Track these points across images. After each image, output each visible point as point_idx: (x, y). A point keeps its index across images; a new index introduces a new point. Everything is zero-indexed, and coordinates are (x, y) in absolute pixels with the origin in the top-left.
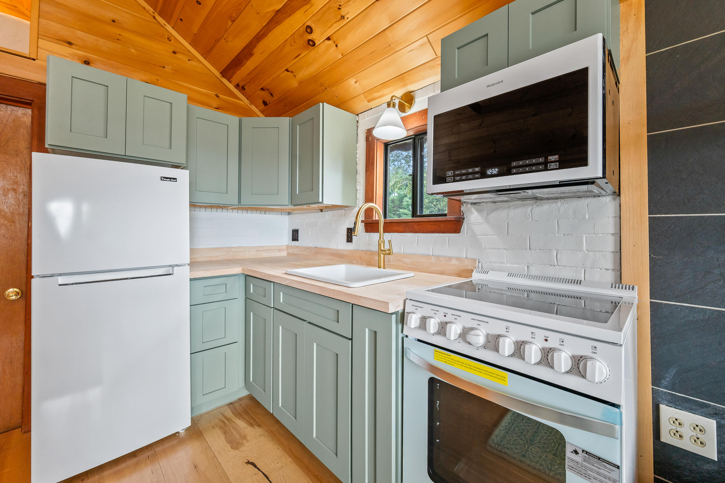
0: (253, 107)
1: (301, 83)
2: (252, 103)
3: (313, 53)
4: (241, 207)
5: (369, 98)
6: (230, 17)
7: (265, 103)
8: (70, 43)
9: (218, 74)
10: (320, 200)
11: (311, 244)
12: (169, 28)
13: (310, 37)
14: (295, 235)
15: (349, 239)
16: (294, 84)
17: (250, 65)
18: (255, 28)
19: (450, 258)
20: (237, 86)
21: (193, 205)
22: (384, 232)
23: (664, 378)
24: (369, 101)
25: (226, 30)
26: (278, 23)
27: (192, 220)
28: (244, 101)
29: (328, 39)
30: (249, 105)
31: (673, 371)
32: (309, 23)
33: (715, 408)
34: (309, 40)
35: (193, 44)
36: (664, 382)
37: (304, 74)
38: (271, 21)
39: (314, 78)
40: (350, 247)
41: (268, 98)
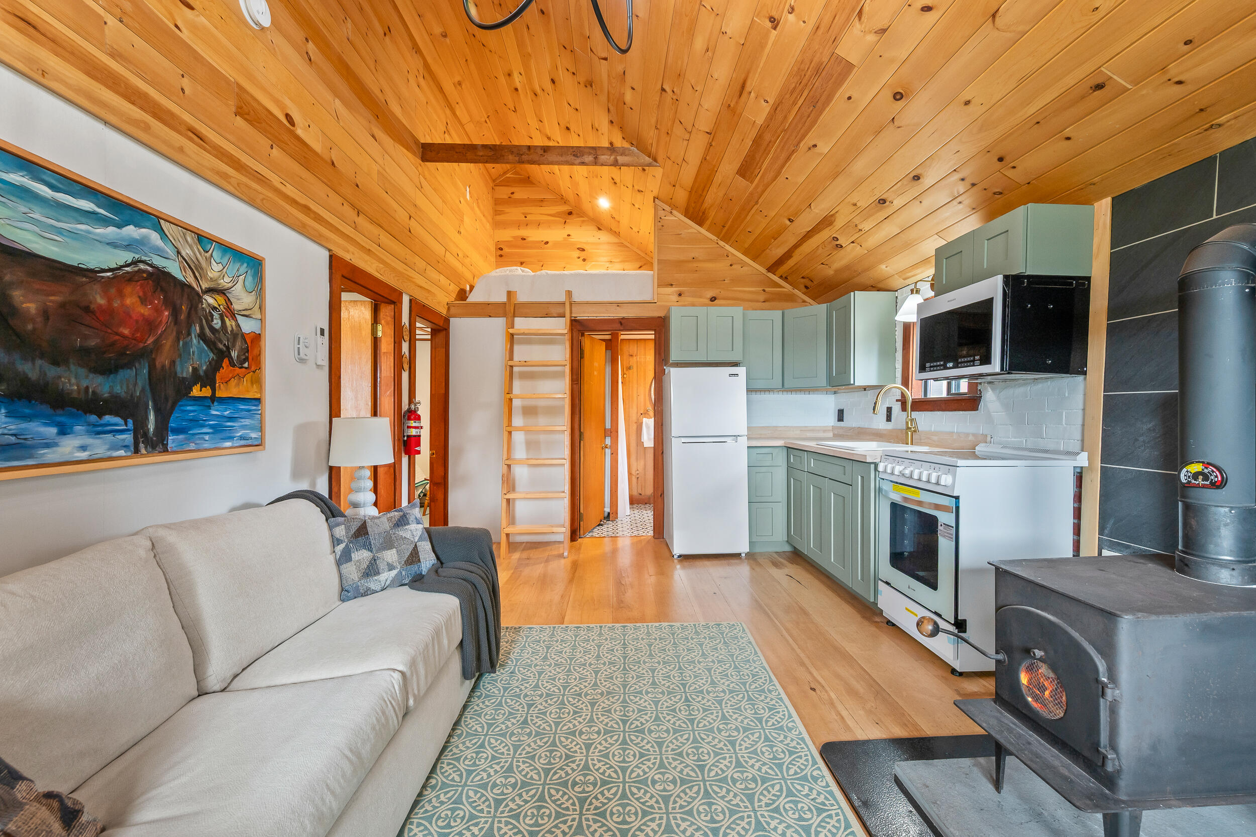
0: (796, 292)
1: (836, 271)
2: (795, 287)
3: (842, 252)
4: (784, 388)
5: (904, 277)
6: (773, 238)
7: (806, 287)
8: (672, 285)
9: (764, 271)
10: (852, 382)
11: (854, 425)
12: (728, 247)
13: (838, 243)
14: (841, 415)
15: (889, 419)
16: (831, 272)
17: (791, 263)
18: (792, 241)
19: (967, 435)
20: (781, 277)
21: (749, 390)
22: (912, 410)
23: (1106, 528)
24: (905, 279)
25: (770, 244)
26: (810, 237)
27: (749, 402)
28: (787, 287)
29: (853, 242)
30: (792, 290)
31: (1112, 522)
32: (834, 236)
33: (1134, 548)
34: (837, 245)
35: (745, 253)
36: (1106, 532)
37: (837, 265)
38: (804, 236)
39: (847, 267)
40: (890, 426)
41: (809, 284)
